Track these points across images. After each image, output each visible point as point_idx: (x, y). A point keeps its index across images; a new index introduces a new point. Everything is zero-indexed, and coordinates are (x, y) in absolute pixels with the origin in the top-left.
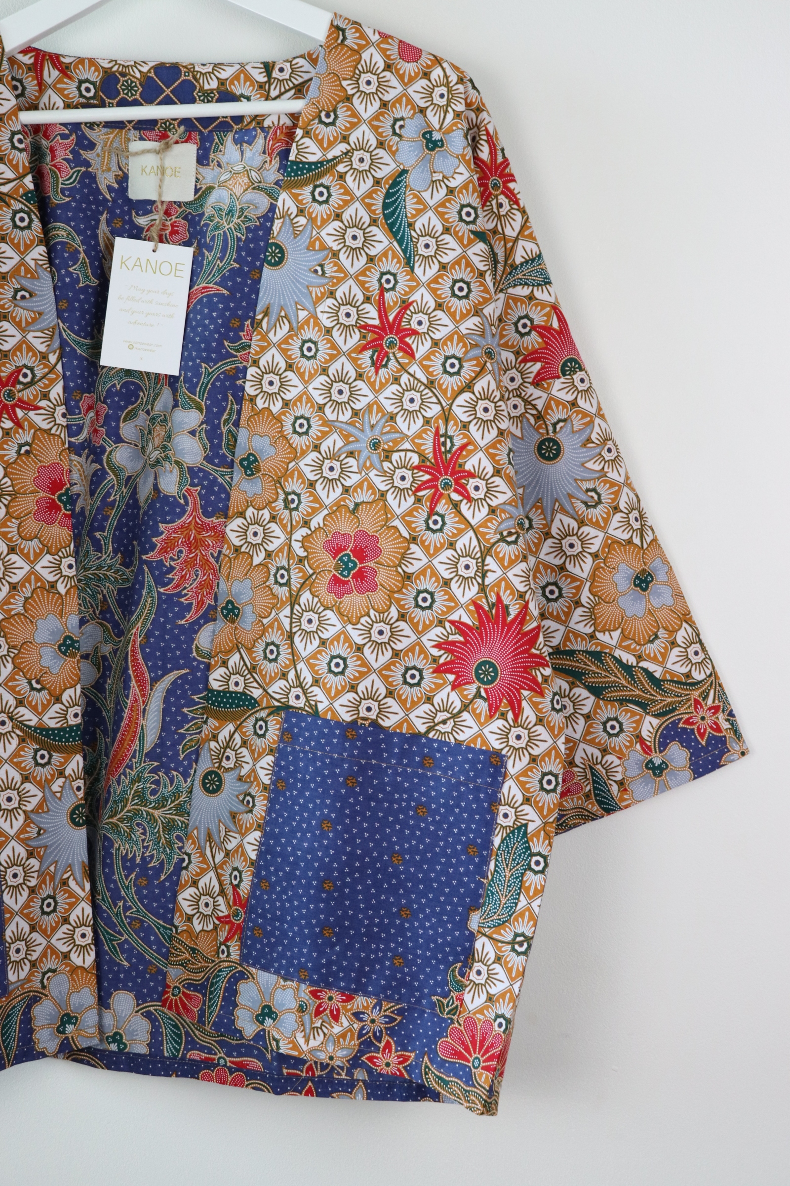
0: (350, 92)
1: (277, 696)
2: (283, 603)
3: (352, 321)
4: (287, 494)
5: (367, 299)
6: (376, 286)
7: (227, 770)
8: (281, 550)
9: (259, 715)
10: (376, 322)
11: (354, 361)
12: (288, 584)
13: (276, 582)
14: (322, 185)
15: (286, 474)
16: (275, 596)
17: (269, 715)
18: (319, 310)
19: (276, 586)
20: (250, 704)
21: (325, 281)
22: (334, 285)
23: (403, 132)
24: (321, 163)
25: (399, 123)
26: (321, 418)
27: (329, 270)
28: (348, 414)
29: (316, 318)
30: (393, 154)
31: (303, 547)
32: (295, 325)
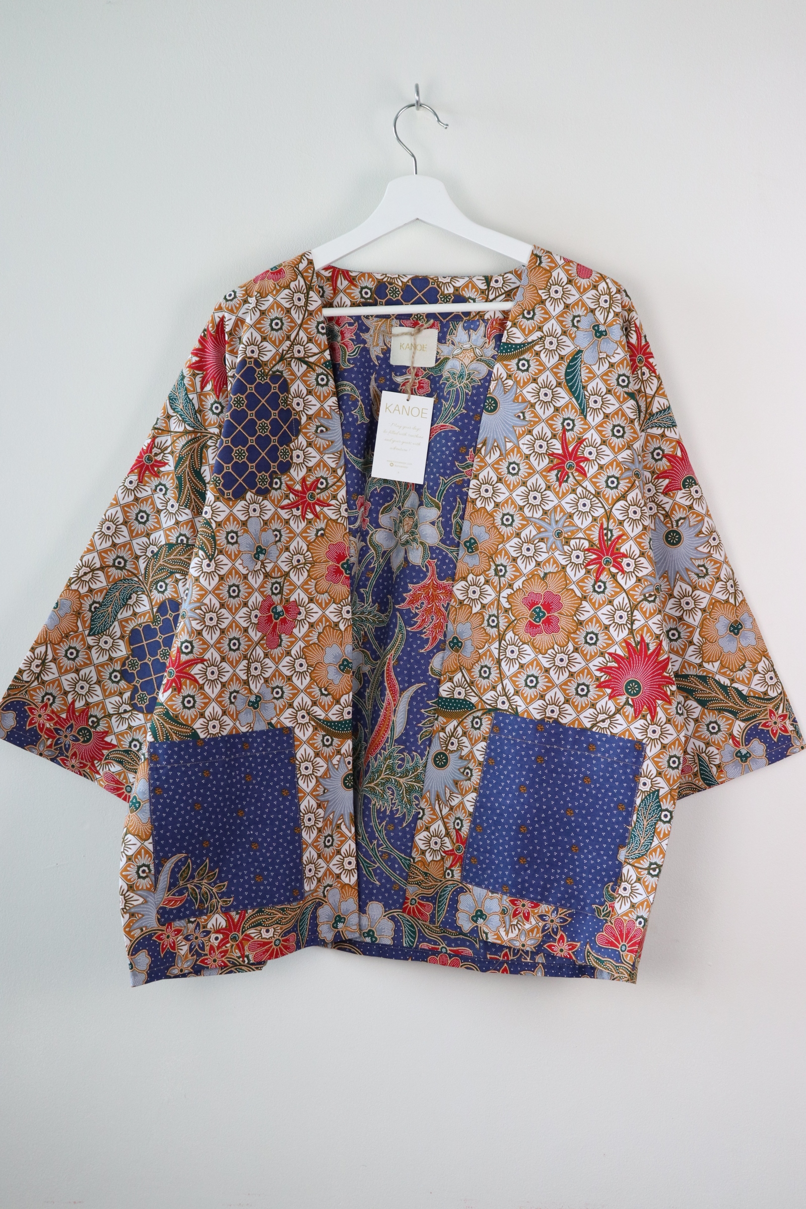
0: (544, 298)
1: (489, 702)
2: (494, 639)
3: (543, 450)
4: (497, 566)
5: (554, 436)
6: (560, 427)
7: (452, 752)
8: (492, 603)
9: (475, 715)
10: (560, 452)
11: (545, 477)
12: (497, 626)
13: (489, 625)
14: (524, 359)
15: (497, 552)
16: (487, 634)
17: (483, 714)
18: (521, 442)
19: (488, 628)
20: (469, 707)
21: (526, 423)
22: (532, 426)
23: (579, 325)
24: (524, 344)
25: (577, 319)
26: (521, 515)
27: (528, 416)
28: (540, 513)
29: (519, 448)
30: (573, 339)
31: (508, 601)
32: (504, 452)
